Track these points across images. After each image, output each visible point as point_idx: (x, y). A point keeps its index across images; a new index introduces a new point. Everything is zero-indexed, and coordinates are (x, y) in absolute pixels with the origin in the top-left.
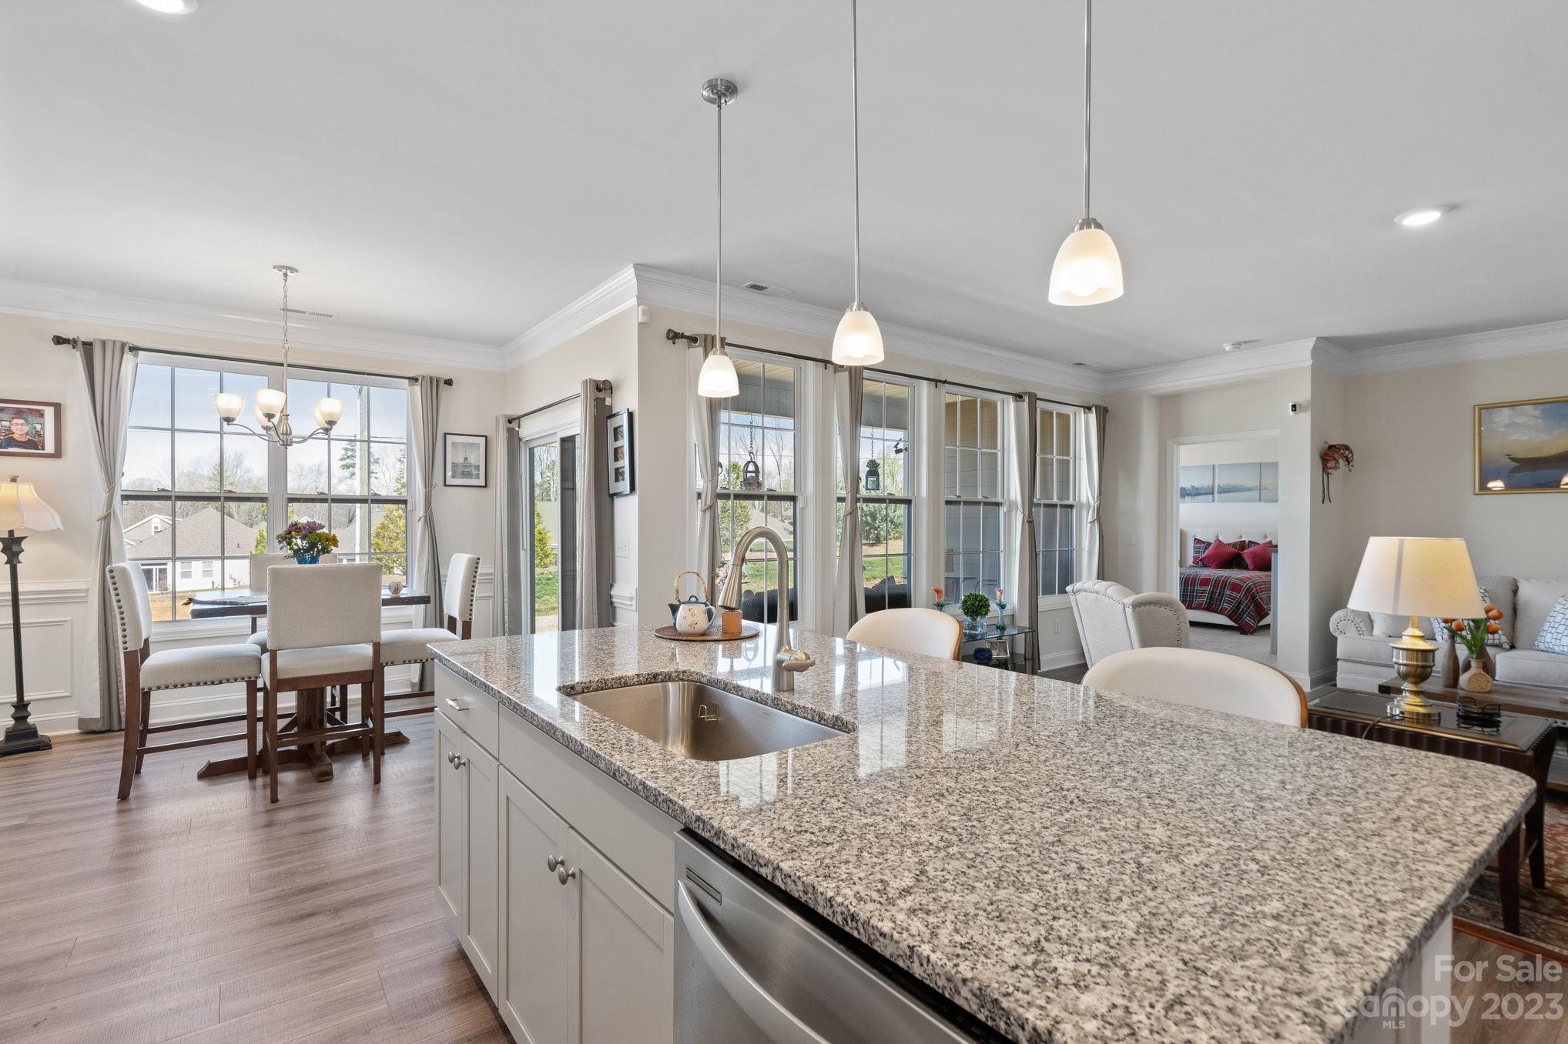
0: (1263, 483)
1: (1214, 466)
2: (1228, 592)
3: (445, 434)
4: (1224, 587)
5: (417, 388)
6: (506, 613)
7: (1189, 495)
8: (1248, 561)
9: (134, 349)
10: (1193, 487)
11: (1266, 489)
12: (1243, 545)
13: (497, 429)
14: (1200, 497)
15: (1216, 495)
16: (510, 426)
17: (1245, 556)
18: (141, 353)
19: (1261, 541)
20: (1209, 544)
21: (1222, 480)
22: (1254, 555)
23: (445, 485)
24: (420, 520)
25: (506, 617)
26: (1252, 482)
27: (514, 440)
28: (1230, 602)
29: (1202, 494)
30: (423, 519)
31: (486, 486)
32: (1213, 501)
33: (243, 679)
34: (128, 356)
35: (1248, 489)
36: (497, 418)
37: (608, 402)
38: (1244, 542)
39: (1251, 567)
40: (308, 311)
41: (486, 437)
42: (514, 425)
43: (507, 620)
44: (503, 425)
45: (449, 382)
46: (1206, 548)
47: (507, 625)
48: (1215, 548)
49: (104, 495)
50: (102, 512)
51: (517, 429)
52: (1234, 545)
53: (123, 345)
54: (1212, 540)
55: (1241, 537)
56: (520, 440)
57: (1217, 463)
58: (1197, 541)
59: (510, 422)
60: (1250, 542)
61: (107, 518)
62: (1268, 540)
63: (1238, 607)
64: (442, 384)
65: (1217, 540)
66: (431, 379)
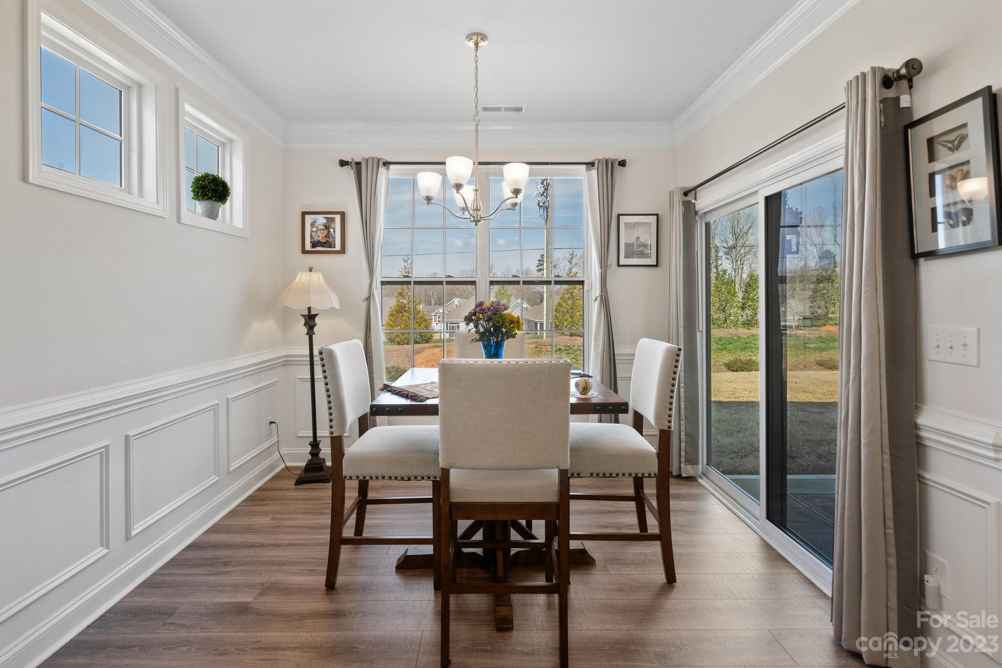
3: (619, 215)
5: (594, 172)
6: (682, 400)
9: (386, 164)
13: (671, 204)
16: (686, 199)
18: (392, 167)
23: (619, 265)
24: (596, 299)
25: (682, 403)
27: (690, 212)
30: (599, 299)
31: (657, 265)
33: (429, 478)
34: (382, 170)
36: (671, 194)
37: (905, 101)
40: (503, 106)
41: (657, 215)
42: (690, 198)
43: (683, 407)
44: (678, 198)
45: (622, 163)
47: (683, 412)
49: (368, 281)
50: (365, 294)
51: (693, 201)
53: (379, 160)
56: (696, 213)
59: (686, 194)
61: (368, 299)
64: (616, 165)
66: (607, 161)
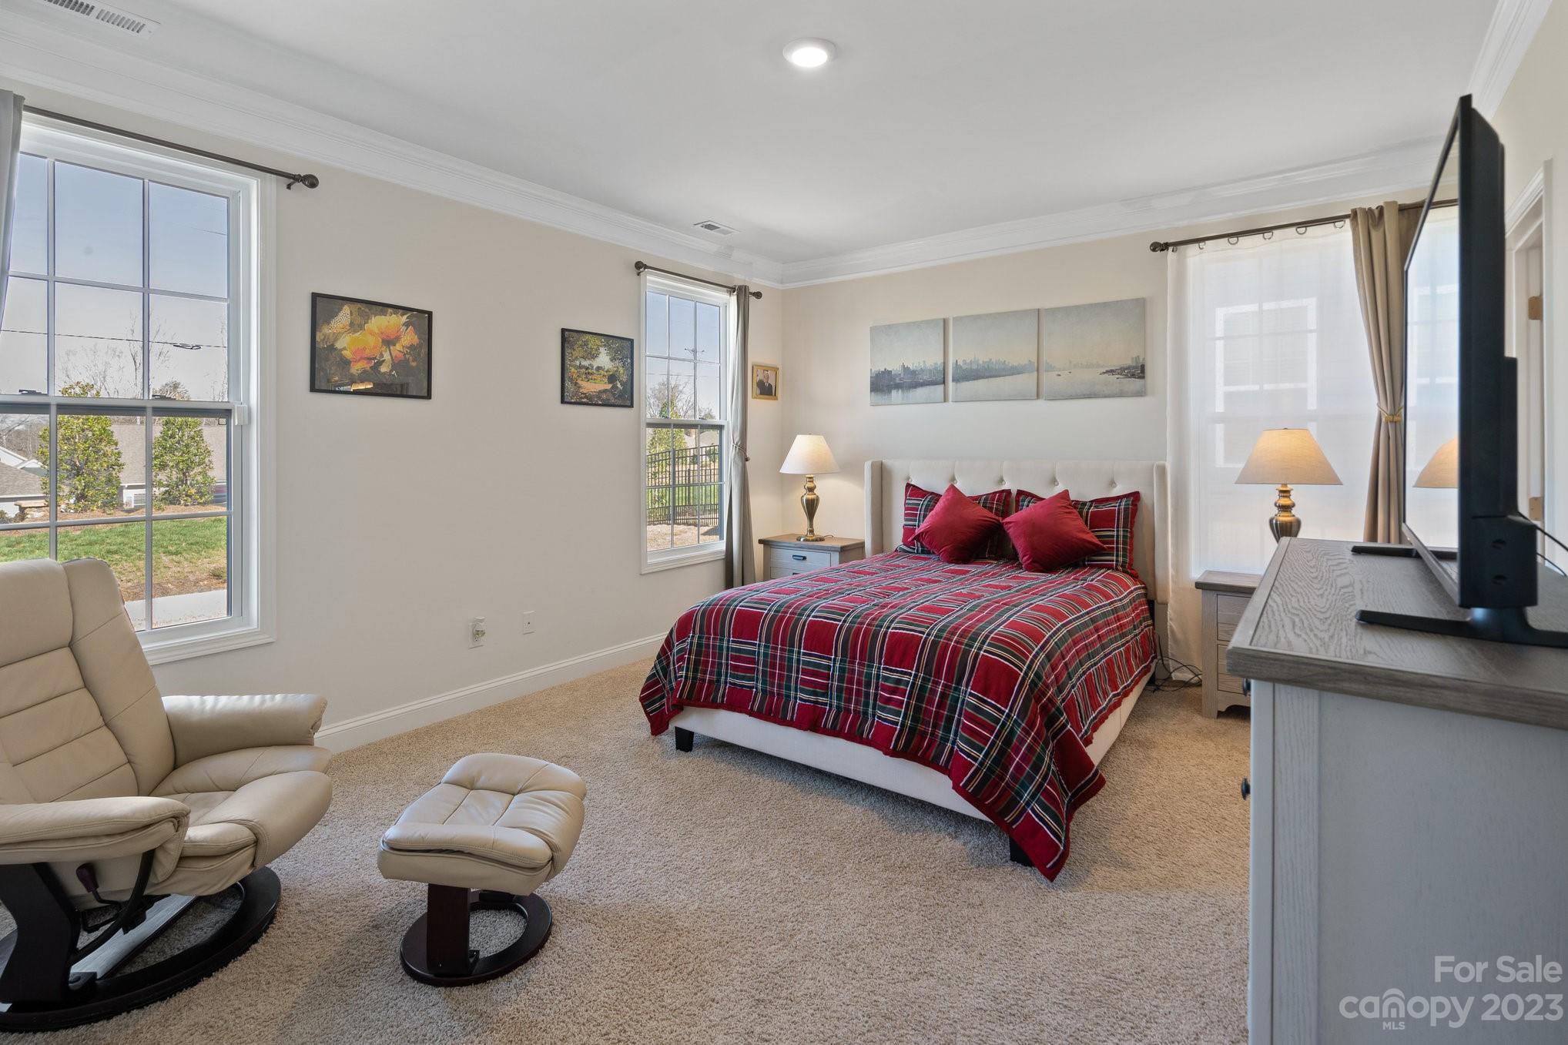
0: (1045, 357)
1: (945, 321)
2: (968, 695)
4: (955, 676)
7: (898, 387)
8: (1019, 544)
10: (906, 369)
11: (1050, 368)
12: (1004, 501)
14: (920, 392)
15: (951, 384)
17: (1011, 532)
19: (1047, 493)
20: (936, 497)
21: (962, 354)
22: (1033, 528)
26: (1020, 352)
28: (976, 739)
29: (923, 385)
32: (945, 400)
35: (1014, 371)
38: (1008, 492)
39: (1023, 559)
46: (929, 508)
48: (946, 509)
52: (987, 501)
54: (941, 488)
55: (1001, 481)
57: (950, 314)
58: (913, 491)
60: (1020, 493)
62: (1059, 489)
63: (1002, 760)
65: (953, 489)
